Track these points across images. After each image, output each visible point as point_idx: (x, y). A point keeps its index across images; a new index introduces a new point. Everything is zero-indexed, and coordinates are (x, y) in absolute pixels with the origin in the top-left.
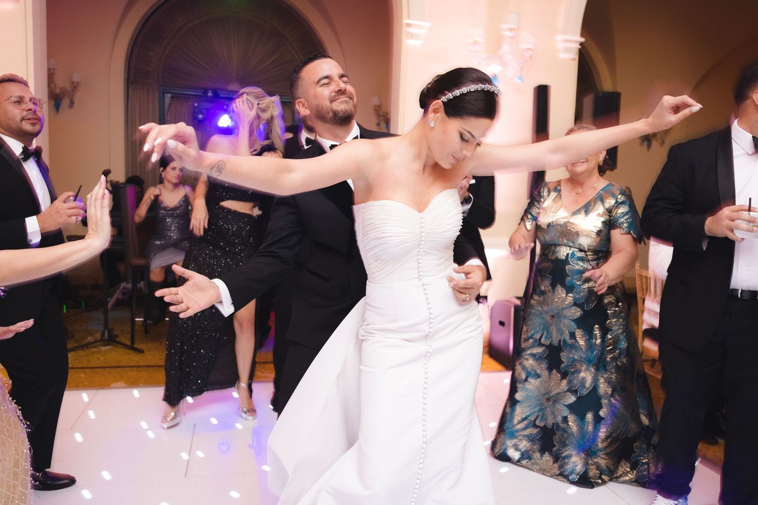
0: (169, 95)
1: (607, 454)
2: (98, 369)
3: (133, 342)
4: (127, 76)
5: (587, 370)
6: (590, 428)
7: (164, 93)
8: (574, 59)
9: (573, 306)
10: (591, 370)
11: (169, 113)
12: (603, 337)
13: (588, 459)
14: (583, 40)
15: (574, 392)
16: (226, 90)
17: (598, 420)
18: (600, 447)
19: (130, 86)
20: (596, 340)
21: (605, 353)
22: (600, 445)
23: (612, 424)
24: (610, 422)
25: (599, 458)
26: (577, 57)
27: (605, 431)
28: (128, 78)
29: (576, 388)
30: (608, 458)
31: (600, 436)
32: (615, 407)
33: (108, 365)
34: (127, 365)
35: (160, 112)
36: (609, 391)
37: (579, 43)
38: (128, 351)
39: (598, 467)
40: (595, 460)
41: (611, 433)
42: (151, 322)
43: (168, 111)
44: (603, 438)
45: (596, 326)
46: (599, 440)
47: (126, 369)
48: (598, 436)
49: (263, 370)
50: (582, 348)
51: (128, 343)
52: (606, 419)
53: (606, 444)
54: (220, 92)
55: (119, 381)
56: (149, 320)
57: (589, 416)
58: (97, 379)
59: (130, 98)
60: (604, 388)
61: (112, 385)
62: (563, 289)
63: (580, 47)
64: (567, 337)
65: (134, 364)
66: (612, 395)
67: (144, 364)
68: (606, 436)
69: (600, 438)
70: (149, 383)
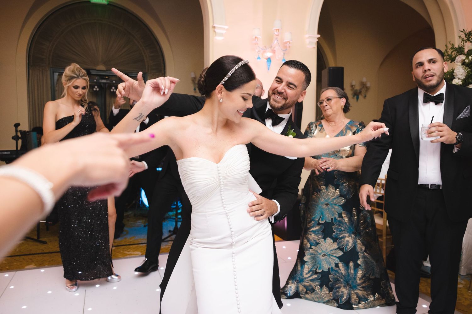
0: (57, 74)
1: (363, 287)
2: (15, 257)
3: (38, 237)
4: (27, 62)
5: (349, 236)
6: (352, 271)
7: (53, 72)
8: (314, 48)
9: (339, 197)
10: (352, 236)
11: (57, 85)
12: (358, 215)
13: (351, 291)
14: (319, 36)
15: (342, 249)
16: (95, 70)
17: (357, 266)
18: (358, 283)
19: (30, 68)
20: (354, 217)
21: (360, 224)
22: (359, 282)
23: (365, 269)
24: (364, 267)
25: (358, 290)
26: (316, 46)
27: (361, 272)
28: (29, 63)
29: (343, 247)
30: (363, 290)
31: (358, 276)
32: (367, 258)
33: (22, 254)
34: (35, 253)
35: (51, 85)
36: (363, 248)
37: (317, 38)
38: (36, 243)
39: (358, 296)
40: (356, 291)
41: (365, 274)
42: (51, 223)
43: (57, 84)
44: (360, 277)
45: (354, 208)
46: (358, 279)
47: (35, 255)
48: (357, 276)
49: (129, 250)
50: (346, 223)
51: (36, 238)
52: (362, 266)
53: (362, 281)
54: (91, 71)
55: (31, 264)
56: (50, 222)
57: (351, 264)
58: (15, 264)
59: (30, 76)
60: (360, 246)
61: (26, 267)
62: (333, 186)
63: (317, 40)
64: (337, 216)
65: (41, 252)
66: (365, 251)
67: (47, 251)
68: (362, 276)
69: (358, 277)
70: (52, 264)
